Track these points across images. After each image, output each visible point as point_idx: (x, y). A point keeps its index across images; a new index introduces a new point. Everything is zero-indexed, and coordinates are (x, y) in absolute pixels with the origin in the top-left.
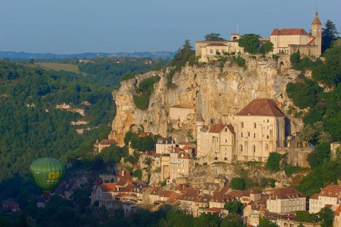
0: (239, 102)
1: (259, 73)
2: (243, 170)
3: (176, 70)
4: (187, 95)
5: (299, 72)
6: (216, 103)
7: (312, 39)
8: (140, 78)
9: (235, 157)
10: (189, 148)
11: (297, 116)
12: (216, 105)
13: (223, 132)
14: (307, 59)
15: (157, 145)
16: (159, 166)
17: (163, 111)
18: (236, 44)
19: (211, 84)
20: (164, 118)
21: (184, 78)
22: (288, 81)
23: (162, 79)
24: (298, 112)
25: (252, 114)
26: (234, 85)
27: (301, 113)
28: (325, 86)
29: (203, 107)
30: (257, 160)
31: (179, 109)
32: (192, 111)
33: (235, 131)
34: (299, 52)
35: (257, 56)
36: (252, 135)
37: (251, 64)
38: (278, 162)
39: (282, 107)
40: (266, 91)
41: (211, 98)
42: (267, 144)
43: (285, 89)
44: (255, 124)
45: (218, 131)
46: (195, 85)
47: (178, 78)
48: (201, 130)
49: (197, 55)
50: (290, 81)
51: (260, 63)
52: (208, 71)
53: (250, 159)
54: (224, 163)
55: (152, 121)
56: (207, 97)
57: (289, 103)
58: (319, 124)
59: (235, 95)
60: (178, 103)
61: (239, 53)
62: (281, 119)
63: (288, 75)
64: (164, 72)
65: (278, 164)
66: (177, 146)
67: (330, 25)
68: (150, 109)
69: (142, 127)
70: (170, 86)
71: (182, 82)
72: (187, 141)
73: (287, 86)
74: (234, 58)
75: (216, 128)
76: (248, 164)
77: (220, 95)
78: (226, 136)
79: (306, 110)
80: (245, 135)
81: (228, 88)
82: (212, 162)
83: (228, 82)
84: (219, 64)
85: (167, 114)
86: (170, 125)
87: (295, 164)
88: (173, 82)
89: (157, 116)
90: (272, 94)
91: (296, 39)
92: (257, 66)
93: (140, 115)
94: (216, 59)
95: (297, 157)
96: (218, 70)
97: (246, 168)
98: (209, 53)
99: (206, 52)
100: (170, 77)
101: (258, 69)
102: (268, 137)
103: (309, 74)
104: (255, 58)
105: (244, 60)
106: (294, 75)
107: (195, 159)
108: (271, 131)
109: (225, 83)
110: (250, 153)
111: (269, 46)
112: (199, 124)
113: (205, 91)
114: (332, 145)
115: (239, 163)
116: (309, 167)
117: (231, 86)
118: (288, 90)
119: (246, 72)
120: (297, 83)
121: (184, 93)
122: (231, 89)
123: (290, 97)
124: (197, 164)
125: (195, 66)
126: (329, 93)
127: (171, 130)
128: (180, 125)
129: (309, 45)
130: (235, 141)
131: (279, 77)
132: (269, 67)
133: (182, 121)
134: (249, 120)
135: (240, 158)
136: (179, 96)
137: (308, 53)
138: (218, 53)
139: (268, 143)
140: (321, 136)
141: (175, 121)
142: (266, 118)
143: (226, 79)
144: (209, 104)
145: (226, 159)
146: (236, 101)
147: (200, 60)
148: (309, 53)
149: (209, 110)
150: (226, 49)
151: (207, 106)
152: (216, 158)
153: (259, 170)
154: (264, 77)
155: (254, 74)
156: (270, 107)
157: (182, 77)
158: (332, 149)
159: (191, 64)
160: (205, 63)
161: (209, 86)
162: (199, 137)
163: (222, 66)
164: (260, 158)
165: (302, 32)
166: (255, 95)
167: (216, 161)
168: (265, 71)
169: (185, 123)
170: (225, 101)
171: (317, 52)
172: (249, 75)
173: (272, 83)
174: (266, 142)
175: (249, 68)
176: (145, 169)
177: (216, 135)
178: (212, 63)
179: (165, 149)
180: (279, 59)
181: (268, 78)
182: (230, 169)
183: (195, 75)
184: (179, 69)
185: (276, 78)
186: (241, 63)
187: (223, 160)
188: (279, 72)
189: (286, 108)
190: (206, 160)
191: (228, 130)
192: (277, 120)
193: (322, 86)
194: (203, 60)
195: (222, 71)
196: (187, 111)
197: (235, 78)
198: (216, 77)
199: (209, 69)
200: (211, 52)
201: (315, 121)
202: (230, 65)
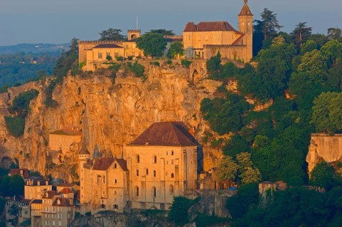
0: (137, 126)
1: (163, 85)
2: (139, 222)
3: (57, 81)
4: (71, 116)
5: (219, 84)
6: (106, 128)
7: (239, 36)
8: (14, 93)
9: (129, 203)
10: (69, 191)
11: (215, 145)
12: (107, 131)
13: (111, 169)
14: (231, 65)
15: (26, 187)
16: (28, 216)
17: (41, 139)
18: (134, 45)
19: (99, 101)
20: (43, 148)
21: (66, 93)
22: (202, 96)
23: (40, 94)
24: (217, 139)
25: (151, 144)
26: (130, 103)
27: (221, 140)
28: (256, 103)
29: (90, 133)
30: (159, 207)
31: (61, 136)
32: (78, 139)
33: (129, 167)
34: (219, 55)
35: (161, 62)
36: (151, 173)
37: (153, 72)
38: (186, 210)
39: (196, 133)
40: (174, 111)
41: (101, 121)
42: (171, 186)
43: (199, 107)
44: (155, 157)
45: (105, 168)
46: (80, 103)
47: (60, 92)
48: (85, 166)
49: (80, 60)
50: (206, 96)
51: (164, 71)
52: (95, 83)
53: (148, 207)
54: (114, 212)
55: (28, 152)
56: (96, 120)
57: (205, 127)
58: (244, 157)
59: (131, 116)
60: (61, 127)
61: (139, 57)
62: (191, 150)
63: (203, 88)
64: (43, 84)
65: (186, 214)
66: (54, 188)
67: (268, 15)
68: (26, 135)
69: (17, 161)
70: (50, 104)
71: (64, 98)
72: (70, 180)
73: (202, 104)
74: (130, 65)
75: (102, 162)
76: (146, 213)
77: (111, 116)
78: (115, 174)
79: (227, 137)
80: (142, 172)
81: (122, 107)
82: (97, 211)
83: (122, 98)
84: (109, 73)
85: (46, 144)
86: (49, 158)
87: (211, 212)
88: (53, 98)
89: (35, 145)
90: (182, 115)
91: (216, 38)
92: (160, 76)
93: (14, 144)
94: (106, 66)
95: (214, 203)
96: (108, 81)
97: (144, 219)
98: (96, 58)
99: (92, 57)
100: (49, 91)
101: (162, 81)
102: (172, 176)
103: (233, 86)
104: (157, 64)
105: (143, 68)
106: (211, 87)
107: (77, 206)
108: (177, 168)
109: (118, 100)
110: (149, 198)
111: (178, 48)
112: (83, 157)
113: (93, 110)
114: (260, 186)
115: (134, 212)
116: (230, 217)
117: (126, 105)
118: (203, 109)
119: (146, 84)
120: (216, 99)
121: (67, 114)
122: (126, 108)
123: (206, 118)
124: (77, 215)
125: (78, 76)
126: (262, 112)
127: (50, 166)
128: (62, 159)
129: (234, 45)
130: (128, 182)
131: (190, 90)
132: (176, 76)
133: (64, 152)
134: (147, 152)
135: (136, 206)
136: (62, 118)
137: (232, 57)
138: (109, 58)
139: (173, 184)
140: (247, 173)
141: (56, 153)
142: (170, 149)
143: (119, 95)
144: (97, 130)
145: (116, 206)
146: (133, 125)
147: (84, 68)
148: (235, 56)
149: (98, 138)
150: (121, 52)
151: (95, 132)
152: (103, 206)
153: (160, 222)
154: (170, 92)
155: (156, 87)
156: (176, 133)
157: (65, 92)
158: (261, 191)
159: (73, 74)
160: (91, 72)
161: (97, 104)
162: (82, 175)
163: (113, 77)
164: (162, 205)
165: (226, 27)
166: (158, 116)
167: (102, 209)
168: (172, 82)
169: (68, 156)
170: (119, 125)
171: (246, 55)
172: (150, 89)
173: (182, 99)
174: (170, 183)
175: (150, 79)
176: (10, 221)
177: (102, 173)
178: (101, 73)
179: (36, 193)
180: (191, 66)
181: (177, 92)
182: (121, 221)
183: (80, 89)
184: (60, 81)
185: (187, 92)
186: (139, 72)
187: (112, 208)
188: (191, 84)
189: (201, 134)
190: (90, 209)
191: (118, 166)
192: (185, 152)
193: (252, 102)
194: (89, 67)
195: (114, 83)
196: (71, 139)
197: (130, 92)
198: (106, 91)
199: (96, 80)
200: (100, 56)
201: (239, 152)
202: (124, 75)
